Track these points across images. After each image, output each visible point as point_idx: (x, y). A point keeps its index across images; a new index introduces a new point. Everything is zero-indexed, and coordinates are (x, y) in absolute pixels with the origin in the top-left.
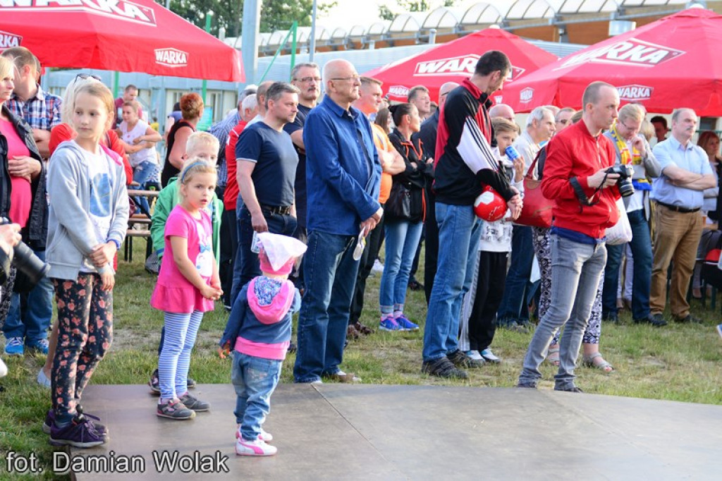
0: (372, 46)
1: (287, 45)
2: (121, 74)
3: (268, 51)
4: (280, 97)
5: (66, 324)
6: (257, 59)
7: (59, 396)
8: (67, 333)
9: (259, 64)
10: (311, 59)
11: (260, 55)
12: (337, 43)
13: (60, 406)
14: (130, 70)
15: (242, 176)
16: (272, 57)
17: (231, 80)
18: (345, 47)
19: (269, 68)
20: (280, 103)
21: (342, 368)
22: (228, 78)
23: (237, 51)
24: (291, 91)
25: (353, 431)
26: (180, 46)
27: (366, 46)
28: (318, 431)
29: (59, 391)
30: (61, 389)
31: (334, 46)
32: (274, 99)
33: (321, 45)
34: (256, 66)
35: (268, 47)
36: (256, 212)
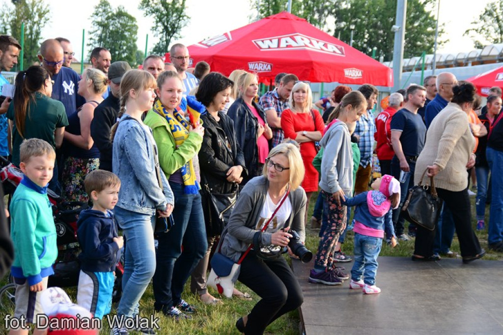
0: (470, 65)
1: (419, 65)
2: (325, 84)
3: (408, 69)
4: (416, 92)
5: (335, 218)
6: (401, 74)
7: (322, 255)
8: (335, 222)
9: (403, 77)
10: (433, 73)
11: (404, 71)
12: (448, 64)
13: (321, 261)
14: (331, 81)
15: (394, 139)
16: (410, 72)
17: (386, 85)
18: (454, 65)
19: (408, 79)
20: (416, 95)
21: (451, 250)
22: (384, 84)
23: (391, 70)
24: (421, 89)
25: (457, 286)
26: (358, 67)
27: (466, 65)
28: (436, 284)
29: (323, 252)
30: (325, 251)
31: (447, 65)
32: (412, 94)
33: (439, 64)
34: (401, 78)
35: (408, 66)
36: (402, 160)
